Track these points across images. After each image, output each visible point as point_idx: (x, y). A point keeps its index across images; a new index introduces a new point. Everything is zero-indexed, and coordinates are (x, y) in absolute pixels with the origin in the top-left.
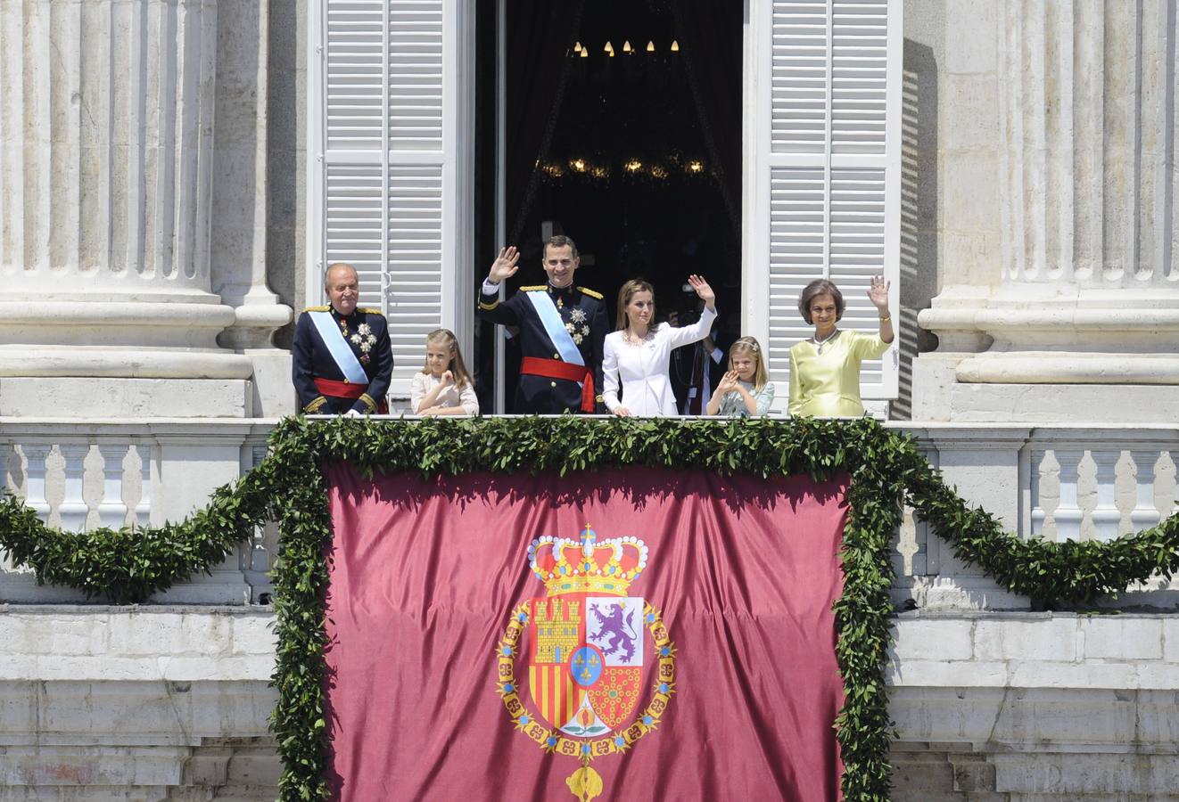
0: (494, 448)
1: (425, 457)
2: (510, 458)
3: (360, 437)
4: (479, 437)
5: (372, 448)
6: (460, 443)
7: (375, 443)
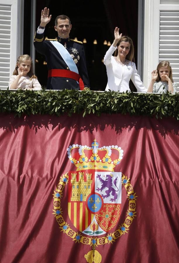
0: (52, 103)
1: (19, 107)
2: (59, 108)
4: (45, 98)
6: (36, 100)
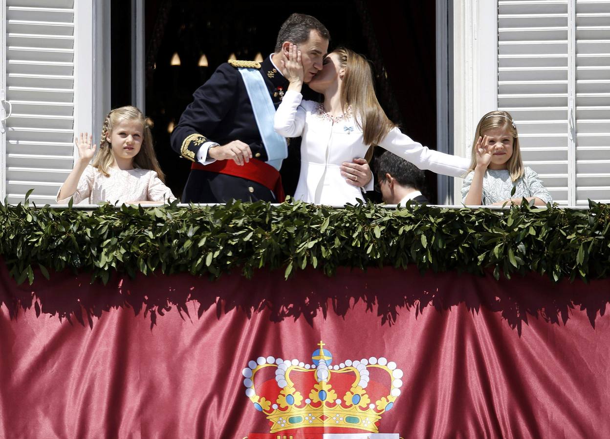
0: (196, 240)
1: (103, 254)
2: (217, 254)
3: (15, 225)
4: (177, 226)
5: (35, 240)
6: (151, 234)
7: (38, 233)
